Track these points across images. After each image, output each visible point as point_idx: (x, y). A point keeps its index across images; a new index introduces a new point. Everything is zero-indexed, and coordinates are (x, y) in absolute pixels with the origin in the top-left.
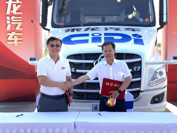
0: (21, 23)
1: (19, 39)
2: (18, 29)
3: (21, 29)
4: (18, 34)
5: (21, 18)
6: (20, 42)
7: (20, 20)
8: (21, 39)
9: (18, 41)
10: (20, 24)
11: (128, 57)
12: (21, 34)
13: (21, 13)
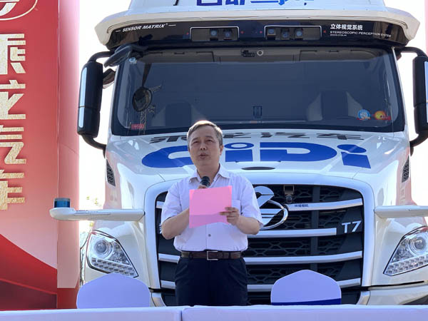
0: (22, 144)
1: (12, 190)
2: (11, 163)
3: (21, 161)
4: (12, 176)
5: (21, 129)
6: (15, 200)
7: (19, 137)
8: (18, 190)
9: (10, 196)
10: (17, 148)
11: (326, 196)
12: (20, 176)
13: (22, 117)
